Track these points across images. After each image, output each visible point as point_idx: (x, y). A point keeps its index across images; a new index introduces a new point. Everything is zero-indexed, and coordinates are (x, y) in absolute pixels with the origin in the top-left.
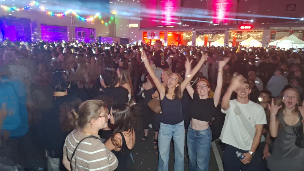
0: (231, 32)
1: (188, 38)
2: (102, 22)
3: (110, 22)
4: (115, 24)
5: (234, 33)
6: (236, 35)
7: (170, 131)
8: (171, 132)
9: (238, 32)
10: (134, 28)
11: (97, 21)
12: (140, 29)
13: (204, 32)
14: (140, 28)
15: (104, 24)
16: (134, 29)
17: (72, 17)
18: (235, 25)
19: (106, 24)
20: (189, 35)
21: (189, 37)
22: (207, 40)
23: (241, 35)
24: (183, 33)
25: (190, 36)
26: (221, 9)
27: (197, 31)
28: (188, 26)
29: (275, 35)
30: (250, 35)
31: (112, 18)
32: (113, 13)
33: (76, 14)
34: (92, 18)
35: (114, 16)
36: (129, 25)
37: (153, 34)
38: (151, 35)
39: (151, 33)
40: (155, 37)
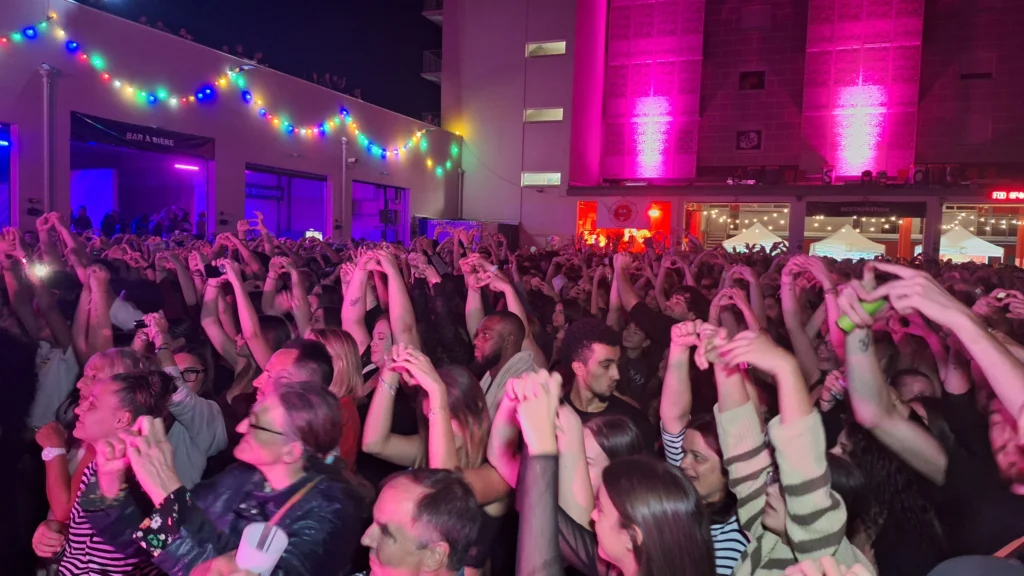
2: (429, 163)
3: (449, 165)
4: (463, 174)
10: (541, 189)
11: (416, 160)
12: (569, 194)
14: (566, 187)
15: (433, 172)
16: (544, 191)
17: (348, 143)
19: (439, 171)
26: (858, 127)
27: (808, 203)
31: (454, 150)
32: (457, 133)
33: (357, 132)
34: (403, 150)
35: (460, 140)
36: (523, 175)
37: (621, 211)
38: (617, 215)
39: (614, 207)
40: (630, 220)
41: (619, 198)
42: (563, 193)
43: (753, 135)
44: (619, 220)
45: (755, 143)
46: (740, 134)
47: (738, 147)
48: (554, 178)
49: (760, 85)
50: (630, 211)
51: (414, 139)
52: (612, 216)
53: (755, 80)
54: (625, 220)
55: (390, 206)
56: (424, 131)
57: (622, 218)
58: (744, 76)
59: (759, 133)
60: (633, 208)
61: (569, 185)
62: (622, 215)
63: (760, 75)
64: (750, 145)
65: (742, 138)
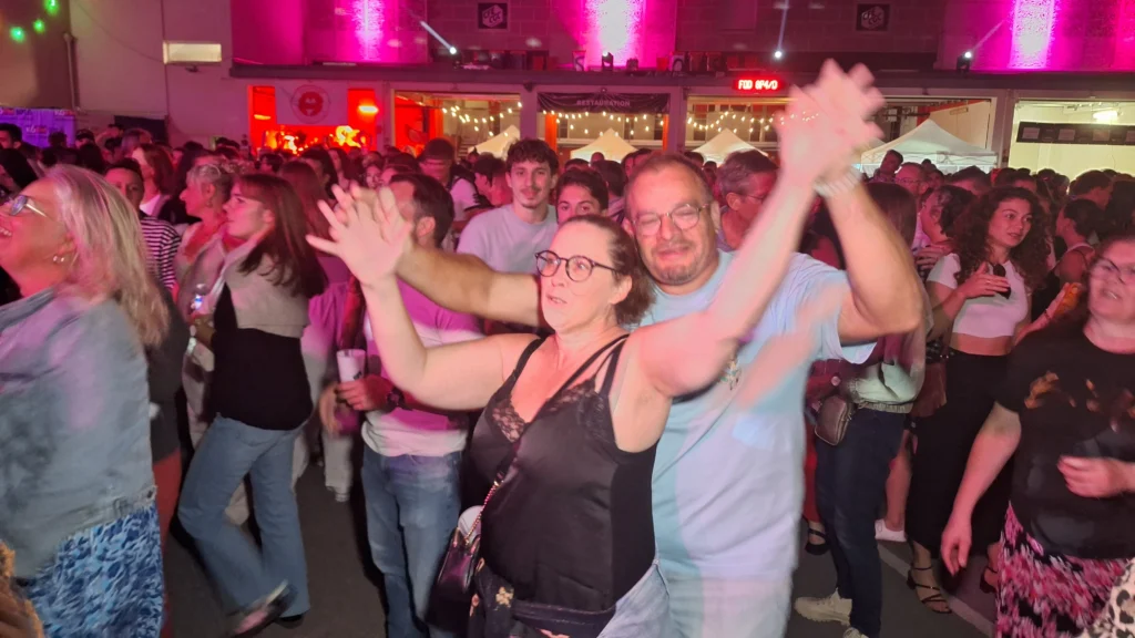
3: (39, 26)
4: (73, 41)
10: (194, 68)
12: (232, 74)
14: (229, 64)
18: (712, 73)
19: (17, 34)
27: (540, 95)
31: (51, 4)
36: (165, 46)
37: (308, 101)
38: (303, 106)
39: (299, 96)
40: (321, 114)
41: (305, 82)
42: (226, 74)
43: (497, 9)
44: (306, 113)
45: (501, 20)
46: (482, 7)
47: (482, 26)
48: (211, 52)
50: (320, 100)
52: (295, 108)
54: (314, 113)
57: (310, 111)
59: (503, 6)
60: (324, 96)
61: (233, 61)
62: (310, 106)
64: (495, 23)
65: (485, 12)
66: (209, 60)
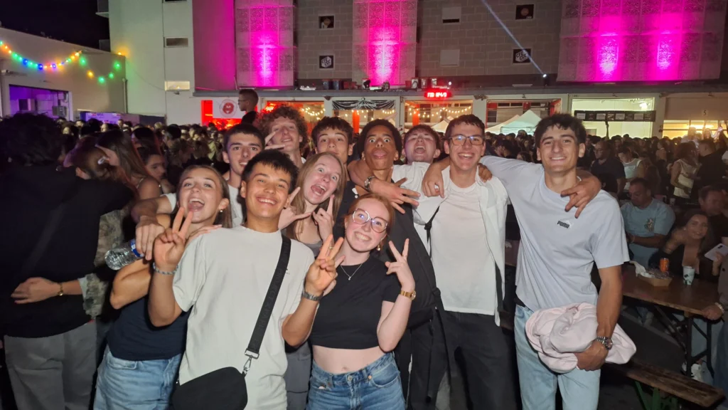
0: (408, 105)
1: (315, 117)
2: (90, 74)
3: (111, 76)
4: (126, 81)
5: (414, 107)
6: (418, 113)
7: (153, 384)
8: (157, 388)
9: (422, 106)
10: (178, 92)
11: (75, 72)
12: (195, 95)
13: (350, 104)
14: (193, 91)
15: (95, 81)
16: (178, 94)
17: (1, 59)
18: (415, 90)
19: (102, 80)
20: (316, 112)
21: (319, 116)
22: (358, 122)
23: (429, 113)
24: (302, 106)
25: (319, 113)
26: (384, 53)
27: (334, 102)
28: (314, 89)
29: (495, 113)
30: (446, 113)
31: (117, 66)
32: (120, 54)
33: (10, 52)
34: (60, 64)
35: (122, 60)
36: (166, 83)
37: (227, 107)
38: (225, 109)
39: (223, 105)
40: (233, 113)
41: (227, 98)
42: (192, 94)
43: (329, 59)
44: (225, 112)
45: (330, 64)
46: (322, 58)
47: (321, 67)
48: (186, 85)
49: (331, 25)
50: (233, 107)
51: (73, 57)
52: (222, 110)
53: (330, 21)
54: (230, 113)
55: (62, 104)
56: (80, 52)
57: (228, 112)
58: (322, 19)
59: (332, 57)
60: (234, 105)
61: (195, 89)
62: (228, 109)
63: (331, 18)
64: (327, 65)
65: (323, 60)
66: (185, 89)
